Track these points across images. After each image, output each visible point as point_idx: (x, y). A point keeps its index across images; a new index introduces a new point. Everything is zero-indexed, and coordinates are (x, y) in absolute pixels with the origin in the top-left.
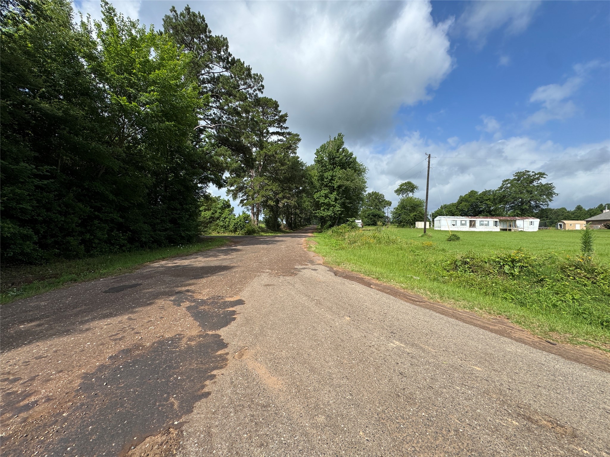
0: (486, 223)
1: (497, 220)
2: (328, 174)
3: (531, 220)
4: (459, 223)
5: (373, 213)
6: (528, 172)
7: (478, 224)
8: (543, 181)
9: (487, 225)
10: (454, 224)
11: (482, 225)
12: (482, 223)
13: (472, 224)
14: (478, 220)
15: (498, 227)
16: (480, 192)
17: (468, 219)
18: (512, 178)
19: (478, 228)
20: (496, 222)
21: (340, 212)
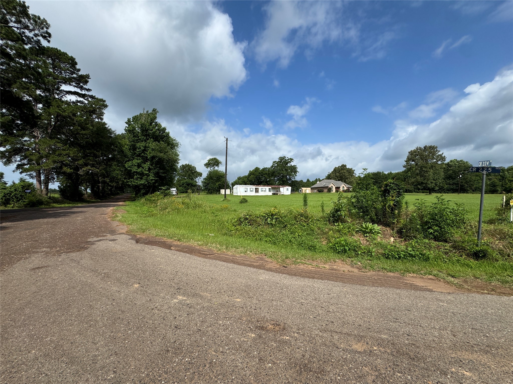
0: (265, 189)
1: (271, 188)
2: (141, 145)
3: (287, 187)
4: (249, 190)
5: (186, 182)
6: (285, 157)
7: (260, 190)
8: (292, 164)
9: (265, 191)
10: (246, 190)
11: (262, 191)
12: (262, 189)
13: (257, 191)
14: (260, 188)
15: (271, 192)
16: (261, 168)
17: (254, 187)
18: (277, 160)
19: (260, 193)
20: (270, 189)
21: (153, 181)
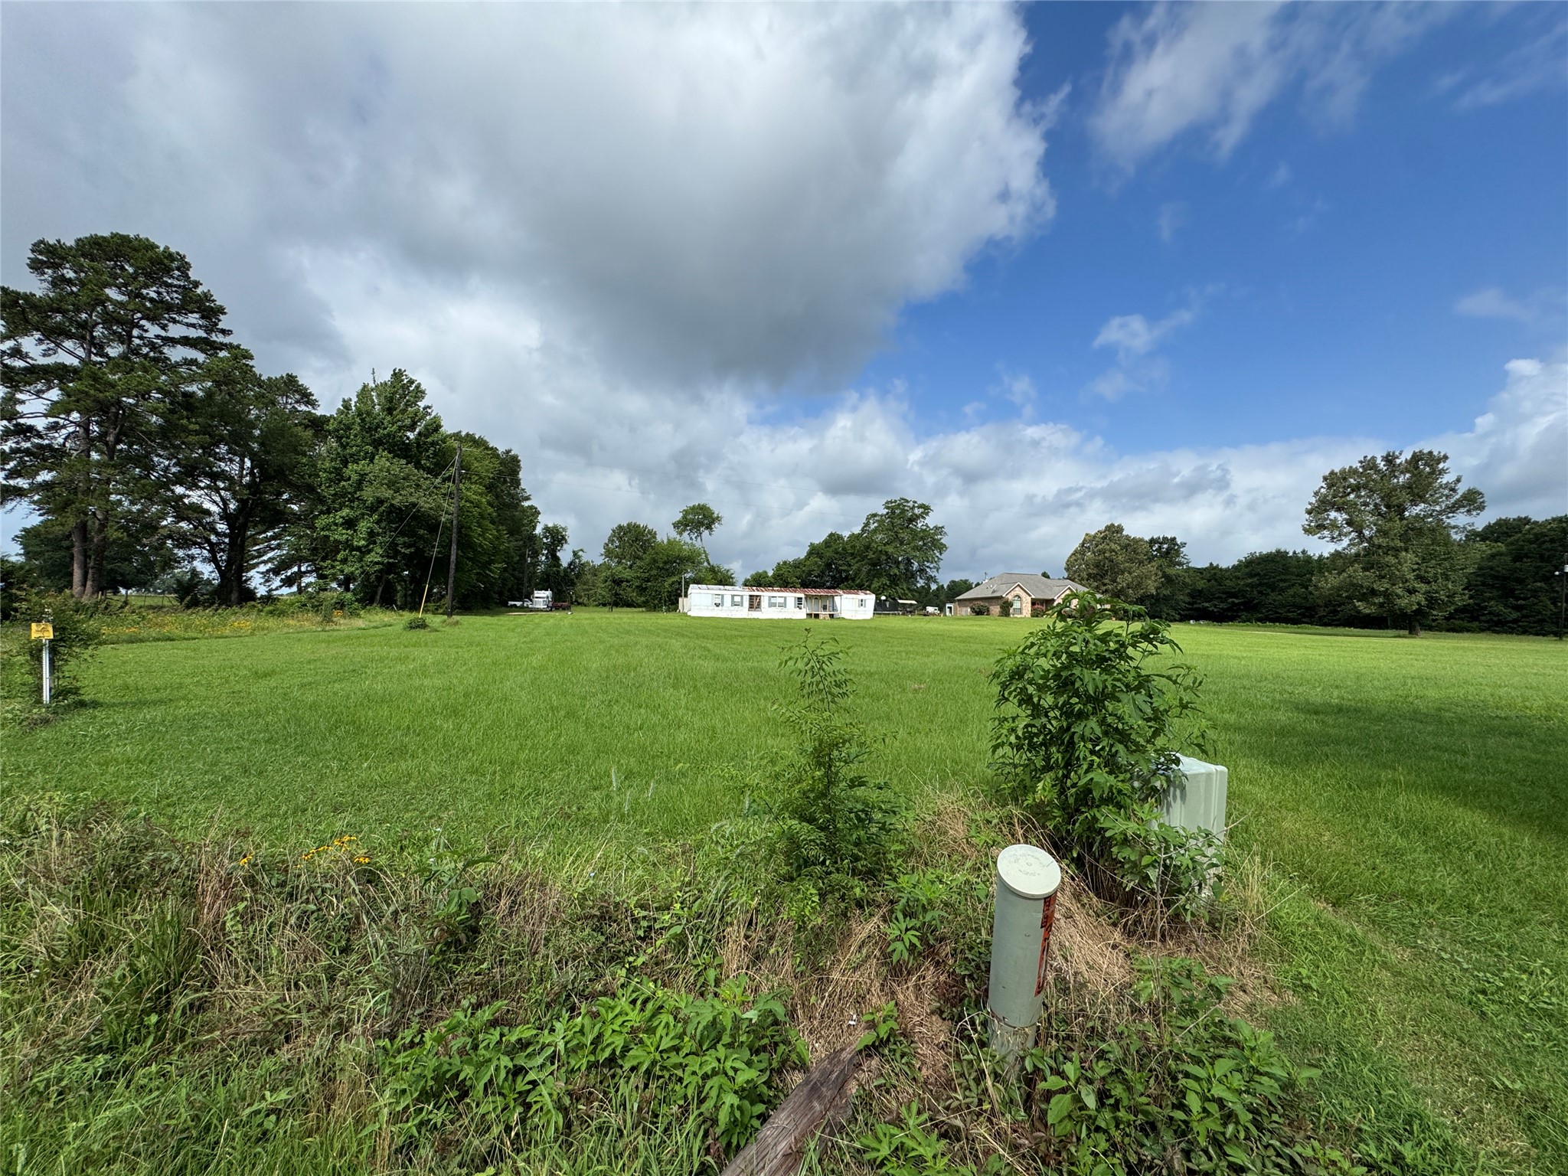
0: (782, 600)
1: (802, 595)
2: (354, 469)
3: (861, 596)
4: (728, 600)
6: (908, 501)
7: (765, 603)
9: (783, 605)
10: (718, 601)
11: (772, 605)
12: (773, 600)
13: (754, 603)
14: (765, 595)
15: (804, 610)
17: (745, 593)
18: (881, 511)
19: (766, 613)
20: (800, 599)
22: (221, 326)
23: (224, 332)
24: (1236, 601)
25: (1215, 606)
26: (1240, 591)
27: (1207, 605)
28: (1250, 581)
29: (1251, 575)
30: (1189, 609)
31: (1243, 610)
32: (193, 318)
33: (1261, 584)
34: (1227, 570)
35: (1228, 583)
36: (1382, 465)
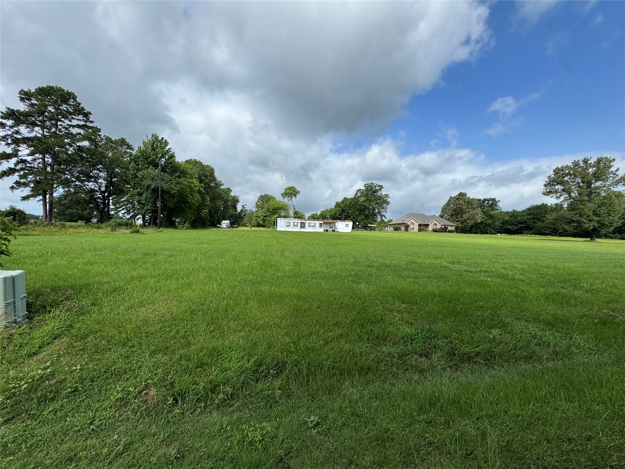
3: (347, 223)
4: (292, 224)
6: (374, 184)
8: (382, 192)
9: (315, 226)
10: (288, 225)
11: (309, 226)
13: (303, 226)
14: (307, 222)
15: (323, 228)
17: (299, 221)
18: (362, 188)
19: (307, 229)
20: (321, 224)
22: (91, 119)
23: (91, 122)
24: (522, 226)
25: (513, 228)
26: (524, 221)
27: (509, 227)
28: (529, 217)
29: (530, 215)
30: (500, 229)
31: (525, 230)
32: (80, 117)
33: (534, 218)
34: (519, 212)
35: (519, 218)
36: (582, 164)
